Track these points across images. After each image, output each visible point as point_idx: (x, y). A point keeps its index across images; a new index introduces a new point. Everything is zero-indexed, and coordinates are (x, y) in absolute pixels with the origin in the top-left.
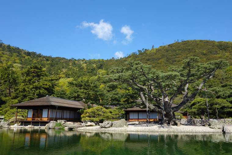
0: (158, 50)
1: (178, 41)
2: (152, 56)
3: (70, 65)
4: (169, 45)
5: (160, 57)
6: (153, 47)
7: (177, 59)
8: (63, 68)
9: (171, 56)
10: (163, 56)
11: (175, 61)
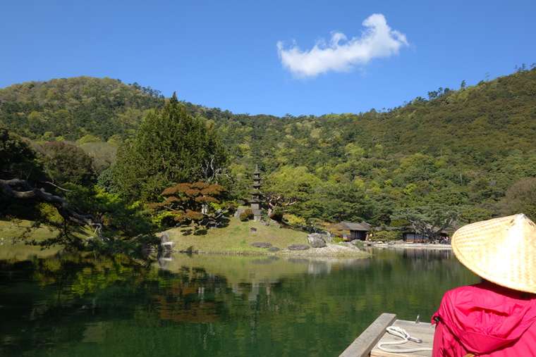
0: (474, 95)
1: (523, 67)
2: (460, 111)
3: (286, 131)
4: (500, 80)
5: (476, 114)
6: (463, 85)
7: (512, 118)
8: (276, 139)
9: (501, 110)
10: (483, 110)
11: (508, 122)
